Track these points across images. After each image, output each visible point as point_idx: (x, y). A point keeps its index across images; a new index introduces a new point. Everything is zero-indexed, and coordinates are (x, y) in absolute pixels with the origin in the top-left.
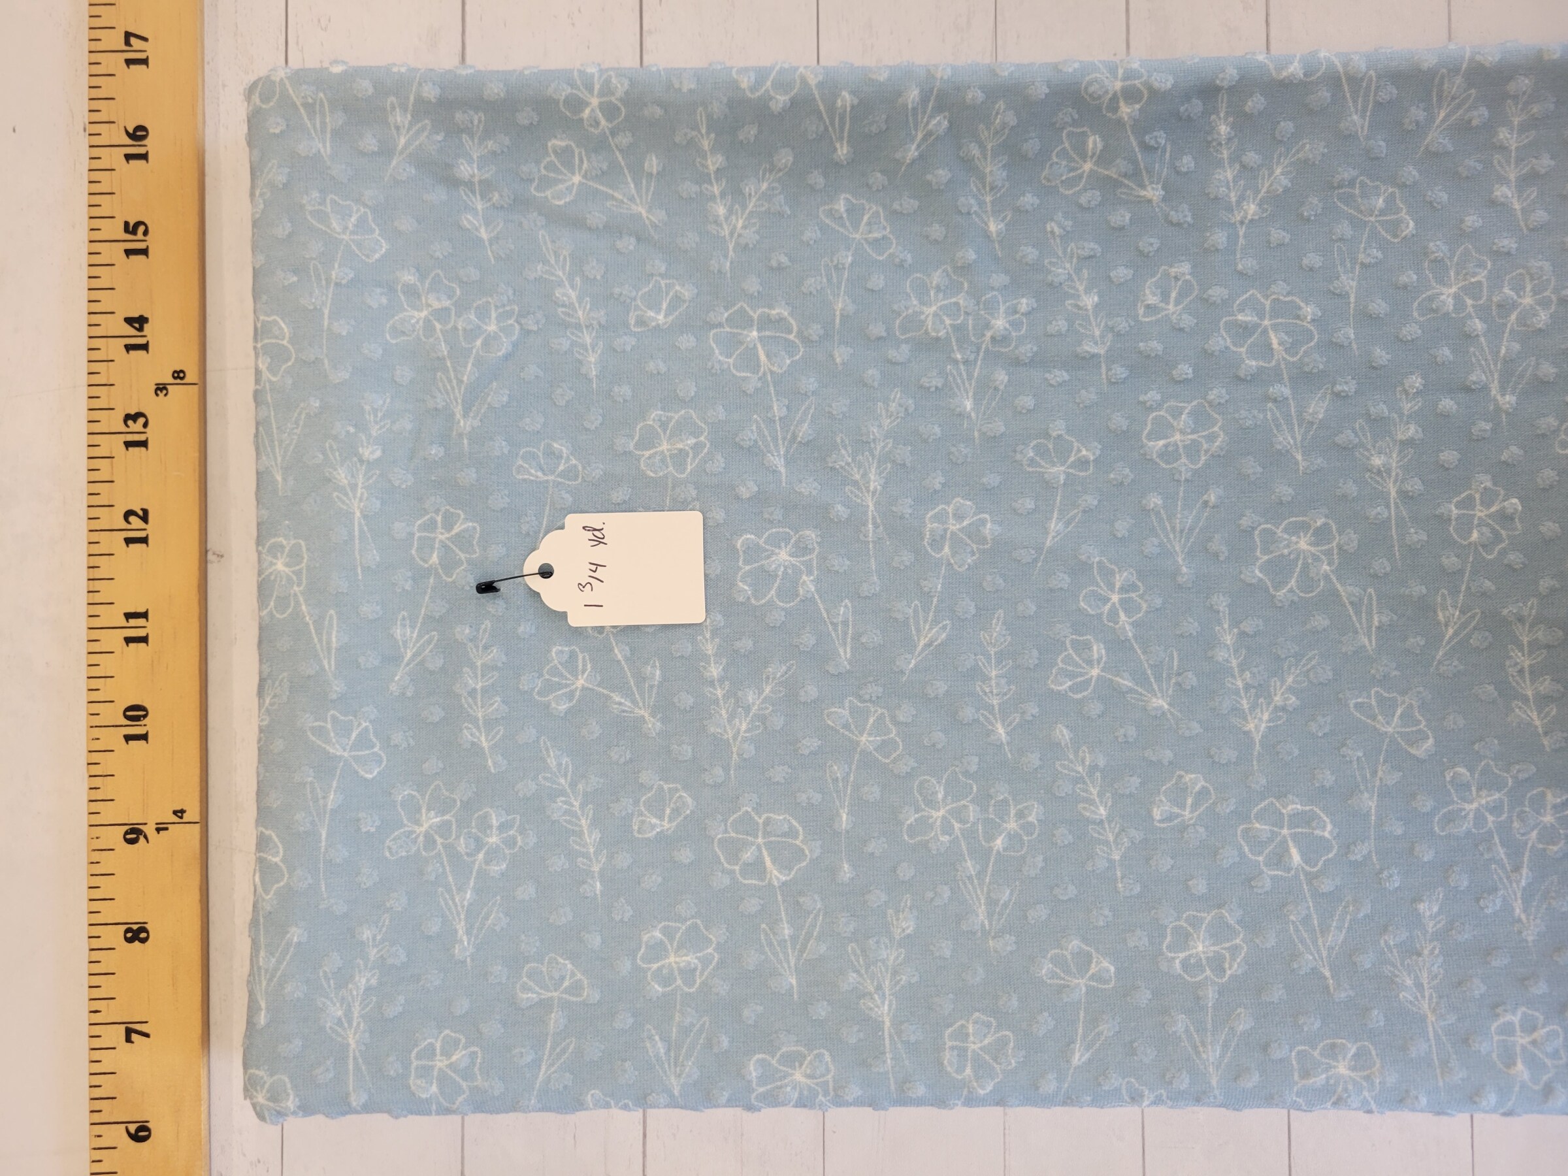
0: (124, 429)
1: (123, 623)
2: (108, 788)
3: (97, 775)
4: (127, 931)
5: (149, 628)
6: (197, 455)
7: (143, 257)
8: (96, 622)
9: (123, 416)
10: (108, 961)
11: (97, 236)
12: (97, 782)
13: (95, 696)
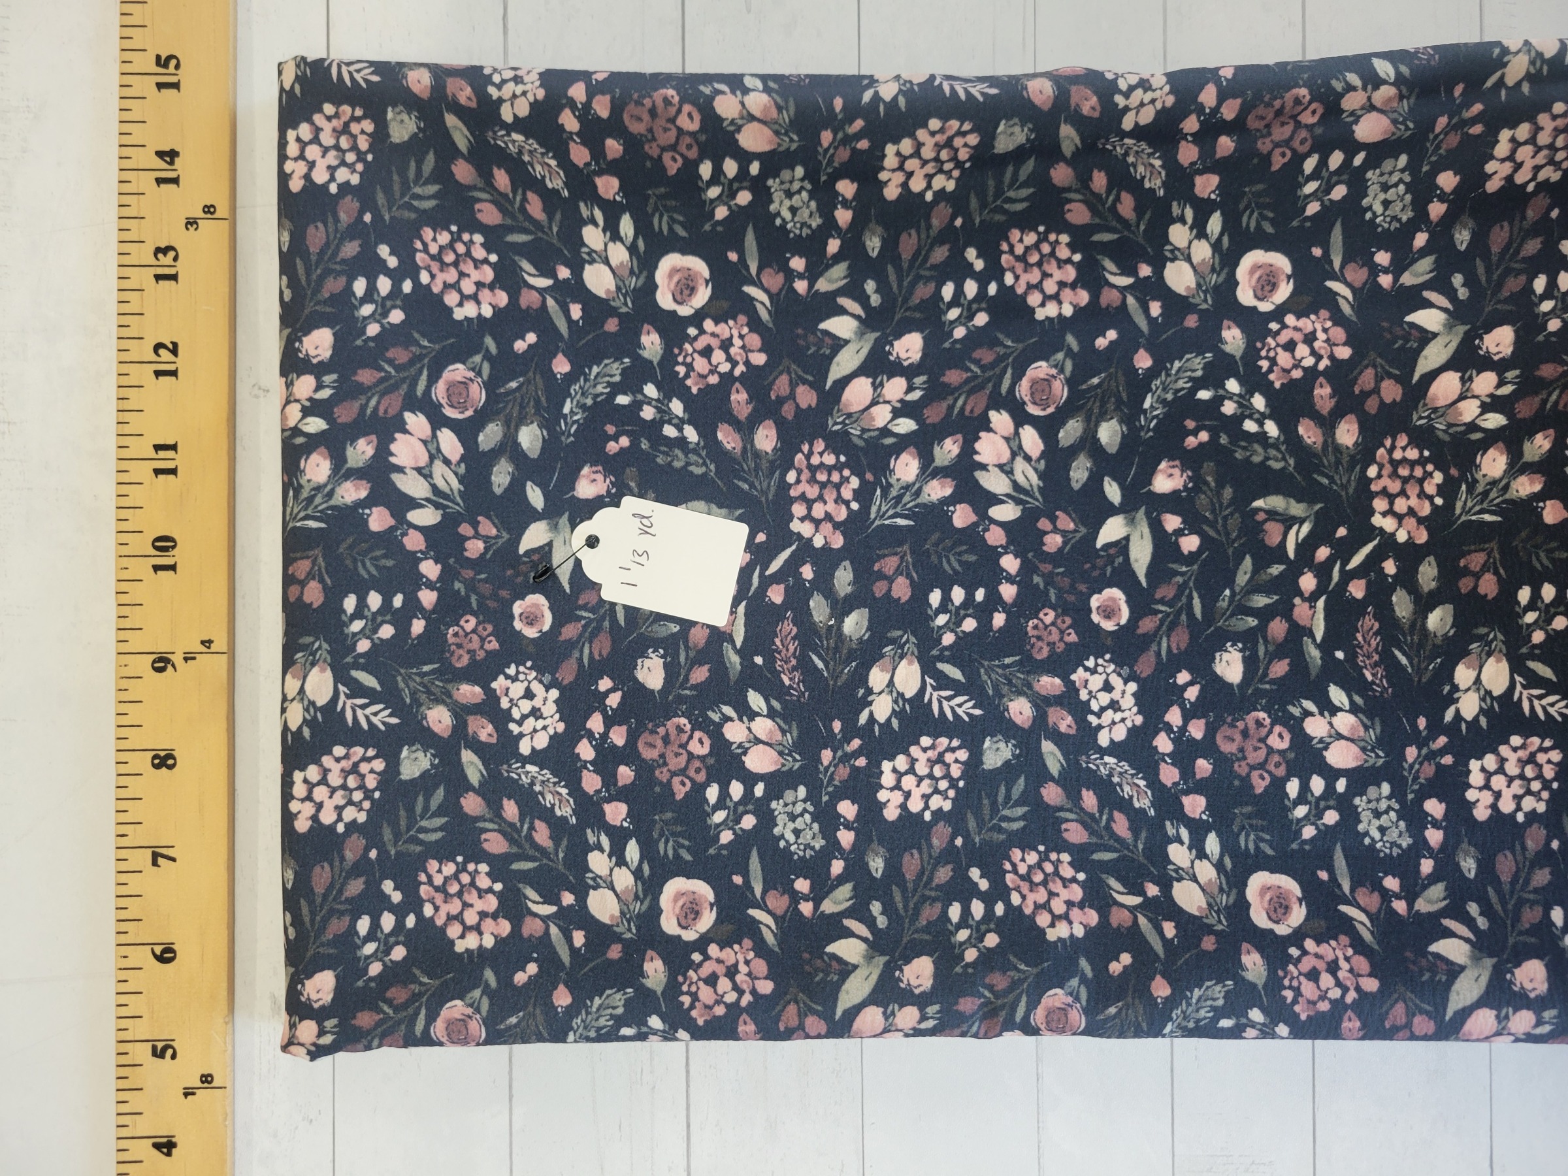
0: (153, 261)
1: (152, 454)
2: (136, 617)
3: (125, 605)
4: (155, 757)
5: (177, 460)
6: (227, 290)
7: (175, 91)
8: (125, 453)
9: (152, 250)
10: (135, 787)
11: (128, 68)
12: (125, 611)
13: (124, 526)
